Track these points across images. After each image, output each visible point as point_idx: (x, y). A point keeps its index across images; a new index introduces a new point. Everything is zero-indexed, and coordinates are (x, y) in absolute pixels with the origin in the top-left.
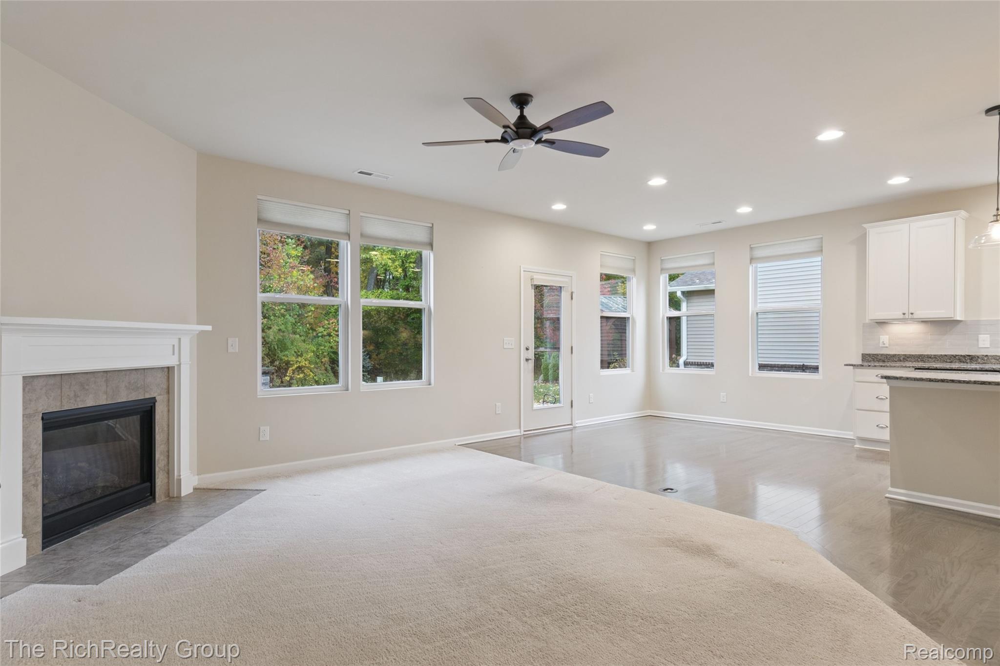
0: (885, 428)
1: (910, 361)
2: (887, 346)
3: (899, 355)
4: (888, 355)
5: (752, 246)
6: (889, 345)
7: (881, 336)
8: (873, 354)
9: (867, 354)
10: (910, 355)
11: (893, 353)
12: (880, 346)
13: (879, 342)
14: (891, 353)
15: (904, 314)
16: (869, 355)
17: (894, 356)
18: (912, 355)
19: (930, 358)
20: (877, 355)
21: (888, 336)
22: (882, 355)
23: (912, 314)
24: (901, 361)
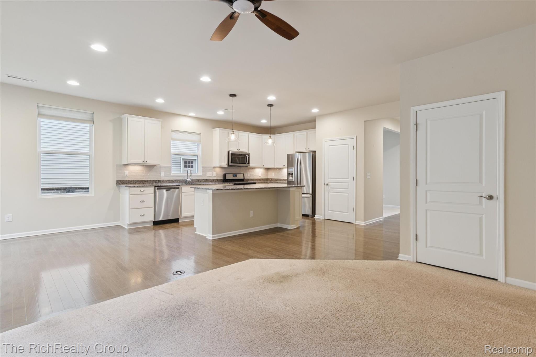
0: (143, 215)
1: (138, 183)
2: (128, 176)
3: (133, 180)
4: (129, 180)
5: (38, 105)
6: (129, 176)
7: (125, 172)
8: (122, 181)
9: (119, 181)
10: (138, 180)
11: (131, 180)
12: (125, 176)
13: (124, 174)
14: (130, 180)
15: (143, 161)
16: (120, 181)
17: (131, 181)
18: (139, 180)
19: (145, 181)
20: (124, 181)
21: (128, 172)
22: (126, 181)
23: (146, 161)
24: (134, 183)
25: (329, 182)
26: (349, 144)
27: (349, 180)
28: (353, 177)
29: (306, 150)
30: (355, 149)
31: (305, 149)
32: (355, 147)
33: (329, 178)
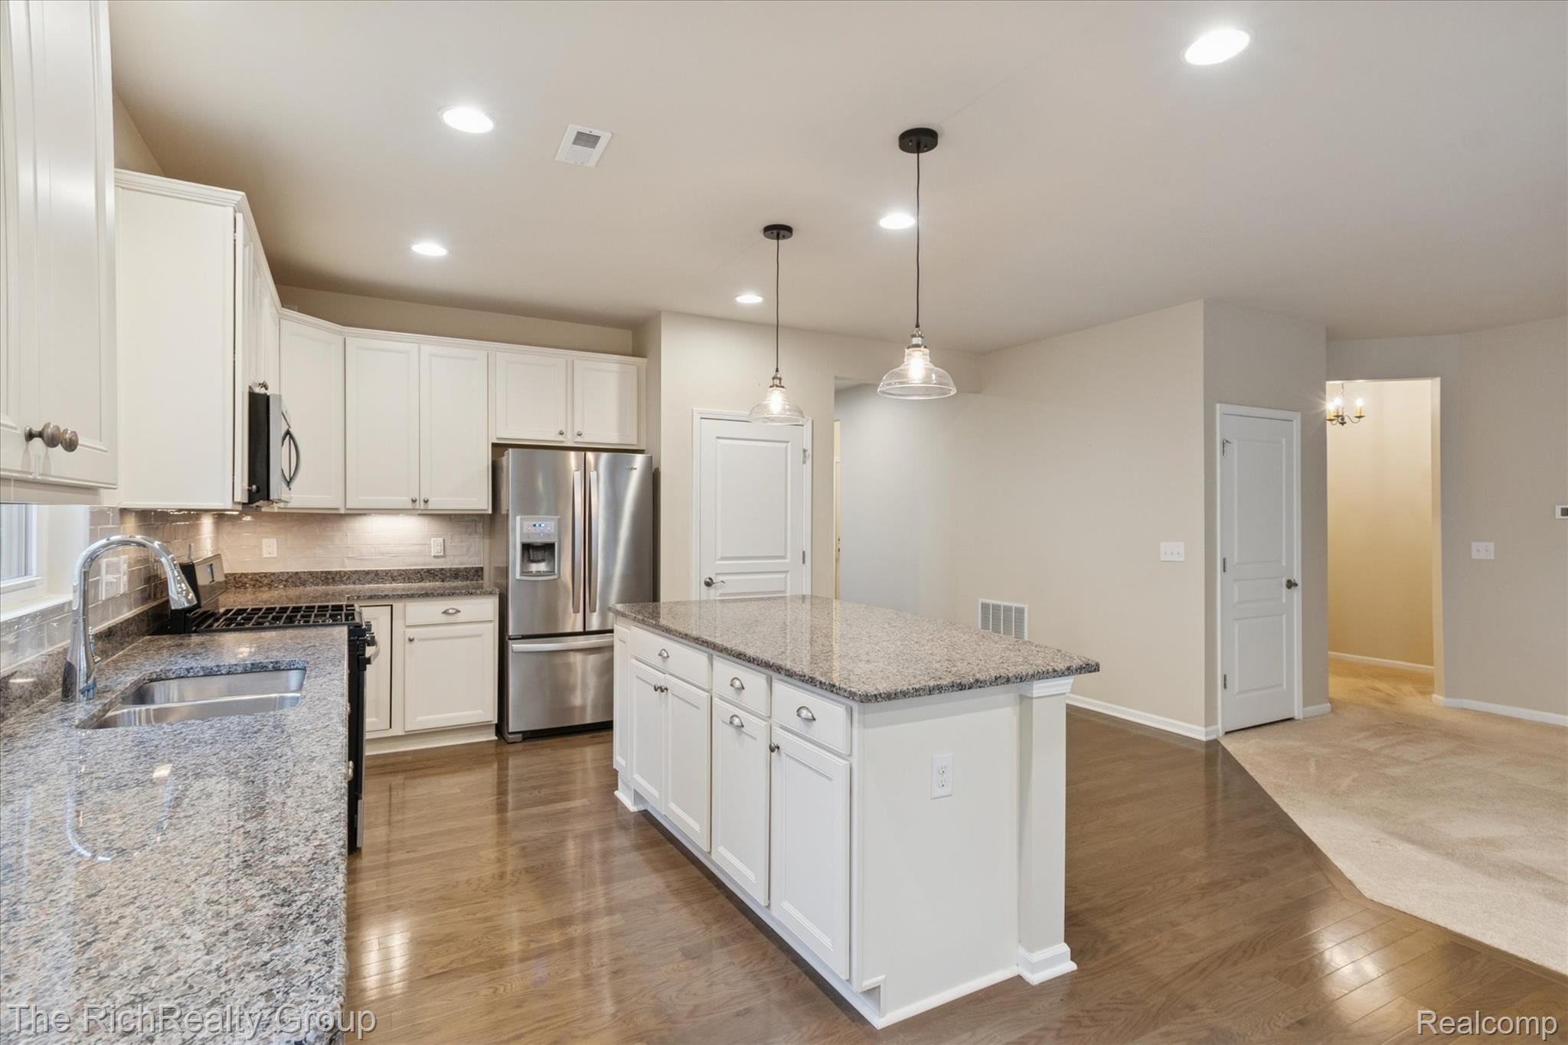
25: (717, 574)
26: (787, 442)
27: (787, 561)
28: (804, 553)
29: (561, 438)
30: (809, 462)
31: (562, 433)
32: (809, 452)
33: (715, 561)
